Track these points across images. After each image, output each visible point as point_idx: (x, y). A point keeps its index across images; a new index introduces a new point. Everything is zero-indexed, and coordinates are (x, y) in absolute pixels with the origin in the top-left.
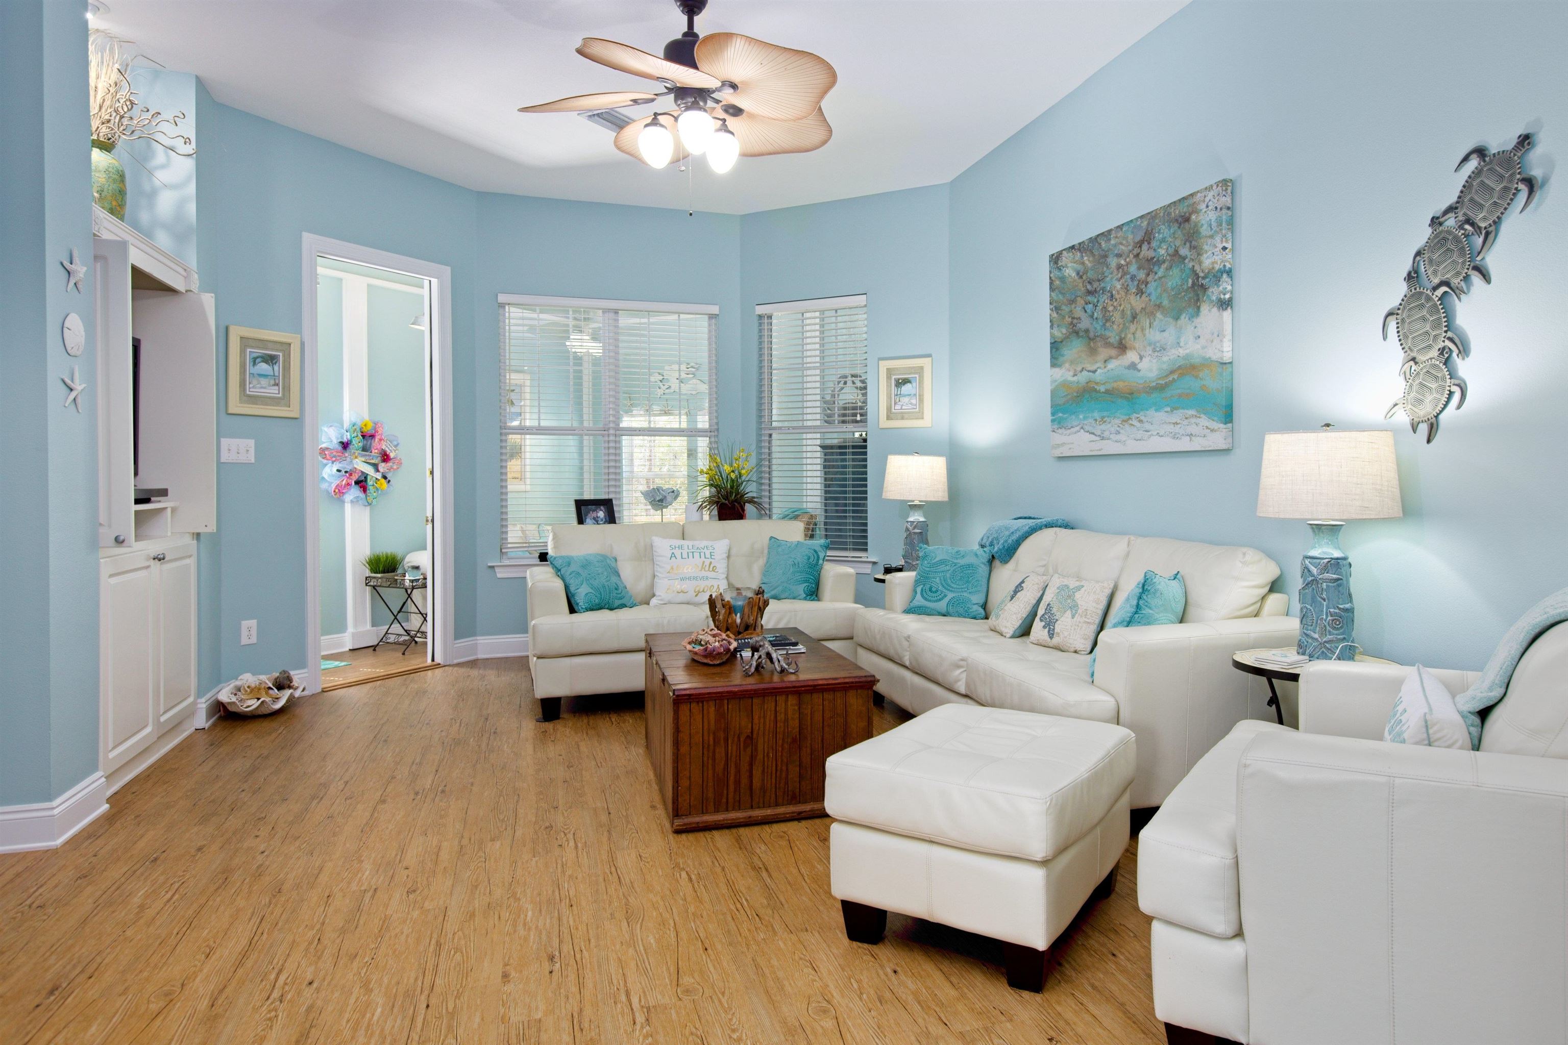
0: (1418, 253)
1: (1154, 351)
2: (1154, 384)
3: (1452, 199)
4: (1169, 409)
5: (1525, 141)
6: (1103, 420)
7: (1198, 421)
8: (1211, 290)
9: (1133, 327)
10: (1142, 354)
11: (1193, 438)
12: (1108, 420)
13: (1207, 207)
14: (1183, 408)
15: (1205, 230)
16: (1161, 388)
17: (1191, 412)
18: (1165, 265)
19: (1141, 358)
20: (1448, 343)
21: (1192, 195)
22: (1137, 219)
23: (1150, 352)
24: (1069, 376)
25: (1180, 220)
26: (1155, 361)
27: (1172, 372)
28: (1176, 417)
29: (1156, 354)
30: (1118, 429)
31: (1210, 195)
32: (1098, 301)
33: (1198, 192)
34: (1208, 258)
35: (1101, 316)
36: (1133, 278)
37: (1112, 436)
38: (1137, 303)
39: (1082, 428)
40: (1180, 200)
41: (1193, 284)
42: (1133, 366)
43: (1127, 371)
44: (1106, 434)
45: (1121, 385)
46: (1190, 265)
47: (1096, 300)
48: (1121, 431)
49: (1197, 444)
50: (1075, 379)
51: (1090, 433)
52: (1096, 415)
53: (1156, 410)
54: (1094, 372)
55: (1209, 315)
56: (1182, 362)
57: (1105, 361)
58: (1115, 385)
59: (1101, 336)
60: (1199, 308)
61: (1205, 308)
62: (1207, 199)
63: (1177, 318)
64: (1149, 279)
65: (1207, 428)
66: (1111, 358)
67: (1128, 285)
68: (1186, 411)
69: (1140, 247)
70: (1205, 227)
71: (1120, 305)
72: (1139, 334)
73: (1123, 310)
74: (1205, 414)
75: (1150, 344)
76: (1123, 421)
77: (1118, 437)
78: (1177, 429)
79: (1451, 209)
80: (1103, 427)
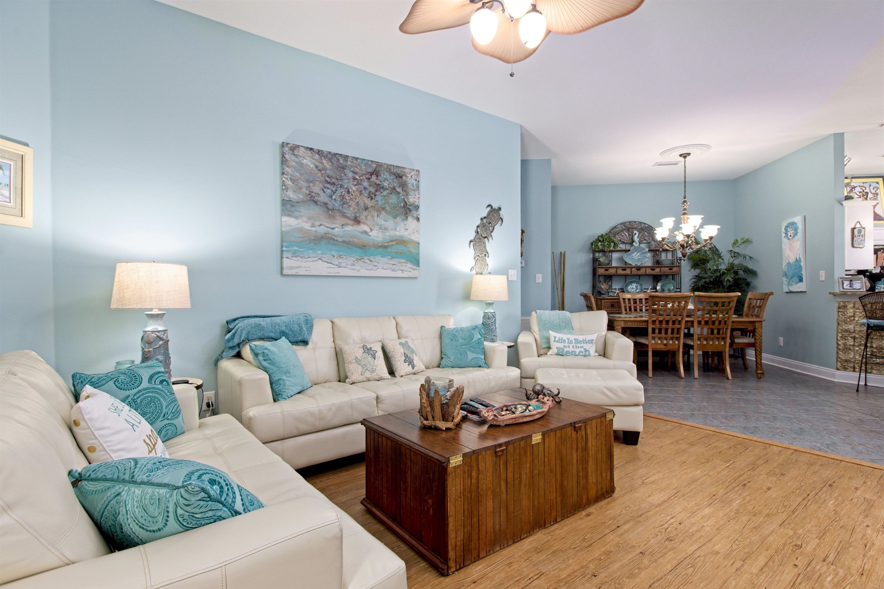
0: (478, 227)
1: (380, 228)
2: (380, 244)
3: (485, 215)
4: (390, 257)
5: (500, 209)
6: (340, 257)
7: (406, 265)
8: (413, 212)
9: (365, 213)
10: (372, 228)
11: (404, 272)
12: (345, 257)
13: (411, 177)
14: (398, 258)
15: (410, 186)
16: (386, 247)
17: (402, 260)
18: (388, 191)
19: (371, 230)
20: (486, 253)
21: (404, 168)
22: (369, 161)
23: (378, 229)
24: (307, 226)
25: (396, 175)
26: (381, 234)
27: (392, 241)
28: (395, 261)
29: (382, 230)
30: (353, 263)
31: (413, 173)
32: (336, 190)
33: (407, 168)
34: (411, 198)
35: (339, 199)
36: (365, 188)
37: (347, 266)
38: (369, 203)
39: (320, 259)
40: (397, 166)
41: (404, 206)
42: (365, 232)
43: (361, 234)
44: (342, 265)
45: (356, 240)
46: (403, 197)
47: (334, 189)
48: (356, 264)
49: (405, 275)
50: (313, 229)
51: (328, 263)
52: (334, 253)
53: (382, 257)
54: (333, 229)
55: (411, 222)
56: (398, 238)
57: (343, 225)
58: (351, 239)
59: (339, 211)
60: (407, 217)
61: (410, 219)
62: (412, 174)
63: (395, 218)
64: (378, 193)
65: (411, 268)
66: (347, 224)
67: (361, 191)
68: (400, 260)
69: (371, 175)
70: (410, 185)
71: (356, 199)
72: (369, 217)
73: (358, 202)
74: (410, 262)
75: (378, 225)
76: (357, 259)
77: (353, 267)
78: (395, 267)
79: (485, 218)
80: (340, 260)
